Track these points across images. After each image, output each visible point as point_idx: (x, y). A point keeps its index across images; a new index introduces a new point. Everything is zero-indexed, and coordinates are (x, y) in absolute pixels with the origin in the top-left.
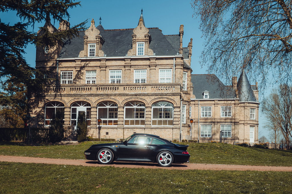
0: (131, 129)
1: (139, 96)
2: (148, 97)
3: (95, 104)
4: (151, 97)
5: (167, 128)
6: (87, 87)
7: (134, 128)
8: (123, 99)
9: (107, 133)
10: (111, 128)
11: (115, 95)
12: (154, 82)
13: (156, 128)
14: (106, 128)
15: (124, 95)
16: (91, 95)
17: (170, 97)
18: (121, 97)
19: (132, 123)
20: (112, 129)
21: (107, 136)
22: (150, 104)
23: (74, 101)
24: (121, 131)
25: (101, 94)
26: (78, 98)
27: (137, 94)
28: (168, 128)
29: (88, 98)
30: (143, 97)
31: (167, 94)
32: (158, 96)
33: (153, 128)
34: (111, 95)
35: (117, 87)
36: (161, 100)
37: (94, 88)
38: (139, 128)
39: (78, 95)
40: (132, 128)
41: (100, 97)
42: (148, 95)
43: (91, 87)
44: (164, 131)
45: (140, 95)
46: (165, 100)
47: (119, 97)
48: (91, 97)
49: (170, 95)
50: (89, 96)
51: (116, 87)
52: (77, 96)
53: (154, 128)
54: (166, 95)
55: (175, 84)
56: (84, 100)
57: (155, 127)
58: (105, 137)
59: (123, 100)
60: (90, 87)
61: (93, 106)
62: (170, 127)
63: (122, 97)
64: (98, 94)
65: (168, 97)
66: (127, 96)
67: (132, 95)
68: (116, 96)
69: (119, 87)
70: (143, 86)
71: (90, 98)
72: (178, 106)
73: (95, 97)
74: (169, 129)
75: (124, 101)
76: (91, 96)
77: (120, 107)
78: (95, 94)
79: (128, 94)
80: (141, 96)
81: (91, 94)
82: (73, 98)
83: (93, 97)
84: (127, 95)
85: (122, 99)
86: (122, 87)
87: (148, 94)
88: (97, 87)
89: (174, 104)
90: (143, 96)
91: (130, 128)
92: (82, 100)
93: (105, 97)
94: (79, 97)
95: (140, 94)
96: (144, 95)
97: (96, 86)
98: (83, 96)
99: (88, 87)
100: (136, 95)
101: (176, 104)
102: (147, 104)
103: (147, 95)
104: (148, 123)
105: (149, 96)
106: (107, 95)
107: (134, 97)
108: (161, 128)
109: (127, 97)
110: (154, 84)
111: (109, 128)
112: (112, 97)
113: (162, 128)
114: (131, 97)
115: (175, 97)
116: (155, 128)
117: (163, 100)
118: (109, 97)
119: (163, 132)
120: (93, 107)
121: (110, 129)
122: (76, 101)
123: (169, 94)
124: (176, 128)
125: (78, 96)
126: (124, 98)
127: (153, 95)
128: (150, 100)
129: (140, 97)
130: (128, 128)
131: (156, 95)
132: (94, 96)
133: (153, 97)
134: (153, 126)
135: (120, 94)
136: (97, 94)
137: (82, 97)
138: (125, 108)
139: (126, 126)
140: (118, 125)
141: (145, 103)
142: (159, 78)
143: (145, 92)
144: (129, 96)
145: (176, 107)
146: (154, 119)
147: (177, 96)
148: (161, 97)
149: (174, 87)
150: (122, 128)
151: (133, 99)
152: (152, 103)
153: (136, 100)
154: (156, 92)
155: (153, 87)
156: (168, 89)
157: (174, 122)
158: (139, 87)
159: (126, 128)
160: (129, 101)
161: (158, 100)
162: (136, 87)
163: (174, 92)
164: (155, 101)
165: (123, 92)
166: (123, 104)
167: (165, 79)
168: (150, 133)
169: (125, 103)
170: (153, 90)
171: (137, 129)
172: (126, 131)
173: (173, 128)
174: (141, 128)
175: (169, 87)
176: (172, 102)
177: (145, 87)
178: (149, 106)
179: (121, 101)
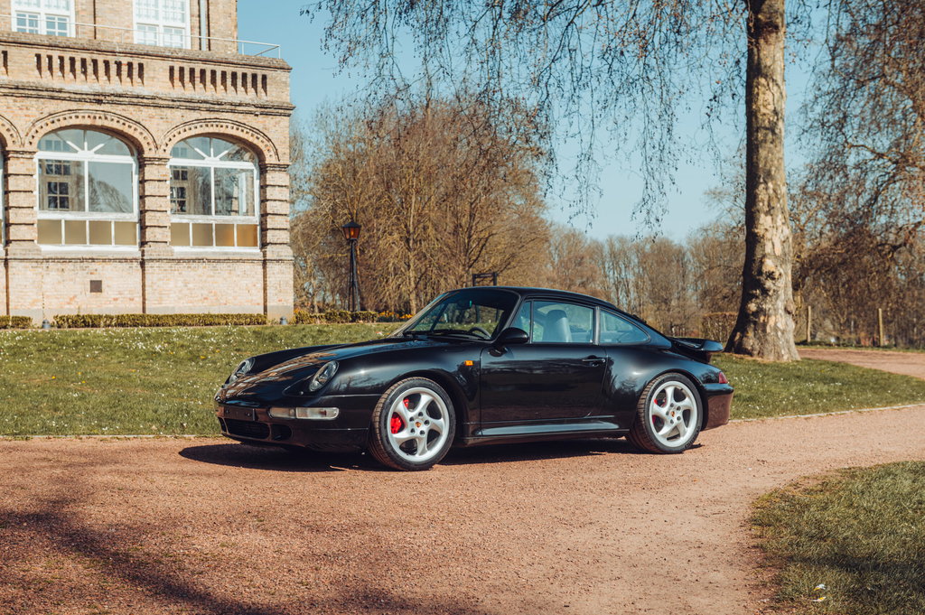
0: (78, 265)
1: (113, 103)
2: (152, 111)
4: (169, 112)
5: (238, 261)
7: (93, 260)
8: (35, 113)
12: (116, 40)
13: (194, 260)
15: (37, 92)
17: (251, 121)
18: (20, 102)
19: (75, 232)
22: (163, 147)
24: (30, 273)
27: (105, 95)
28: (243, 261)
30: (131, 112)
31: (240, 105)
32: (199, 109)
33: (179, 261)
36: (211, 130)
38: (115, 260)
40: (82, 260)
42: (157, 101)
44: (226, 275)
45: (117, 98)
46: (229, 131)
47: (10, 100)
49: (251, 113)
53: (184, 260)
54: (233, 111)
55: (266, 64)
57: (186, 253)
59: (32, 119)
62: (250, 254)
63: (28, 102)
65: (240, 118)
66: (52, 98)
67: (80, 98)
69: (12, 51)
70: (130, 60)
72: (281, 162)
74: (247, 266)
75: (39, 124)
77: (17, 152)
79: (60, 91)
80: (121, 107)
84: (54, 95)
85: (25, 111)
86: (24, 51)
87: (153, 98)
89: (266, 153)
90: (131, 108)
91: (70, 260)
95: (120, 96)
96: (138, 101)
100: (98, 99)
101: (276, 154)
102: (152, 146)
103: (153, 102)
104: (159, 238)
105: (158, 110)
107: (87, 106)
108: (214, 261)
109: (53, 106)
110: (180, 55)
113: (219, 261)
114: (74, 106)
115: (269, 121)
116: (189, 260)
117: (222, 130)
119: (225, 279)
123: (247, 105)
124: (278, 261)
126: (36, 108)
127: (174, 104)
128: (164, 127)
129: (119, 109)
130: (64, 260)
131: (190, 104)
133: (178, 113)
134: (180, 251)
135: (17, 88)
138: (36, 157)
139: (48, 249)
140: (12, 247)
141: (140, 139)
142: (136, 20)
143: (138, 89)
144: (64, 99)
145: (274, 166)
146: (177, 219)
147: (278, 118)
148: (213, 115)
149: (264, 77)
150: (37, 261)
151: (80, 115)
152: (175, 140)
153: (99, 123)
154: (189, 92)
155: (177, 65)
156: (239, 82)
157: (270, 234)
158: (112, 59)
159: (54, 260)
160: (64, 123)
161: (200, 131)
162: (95, 56)
163: (263, 98)
164: (184, 135)
165: (32, 77)
166: (36, 141)
167: (161, 29)
168: (171, 285)
169: (42, 132)
170: (177, 82)
171: (109, 266)
172: (53, 274)
173: (265, 262)
174: (126, 260)
175: (244, 76)
176: (256, 142)
177: (141, 66)
178: (160, 154)
179: (22, 124)
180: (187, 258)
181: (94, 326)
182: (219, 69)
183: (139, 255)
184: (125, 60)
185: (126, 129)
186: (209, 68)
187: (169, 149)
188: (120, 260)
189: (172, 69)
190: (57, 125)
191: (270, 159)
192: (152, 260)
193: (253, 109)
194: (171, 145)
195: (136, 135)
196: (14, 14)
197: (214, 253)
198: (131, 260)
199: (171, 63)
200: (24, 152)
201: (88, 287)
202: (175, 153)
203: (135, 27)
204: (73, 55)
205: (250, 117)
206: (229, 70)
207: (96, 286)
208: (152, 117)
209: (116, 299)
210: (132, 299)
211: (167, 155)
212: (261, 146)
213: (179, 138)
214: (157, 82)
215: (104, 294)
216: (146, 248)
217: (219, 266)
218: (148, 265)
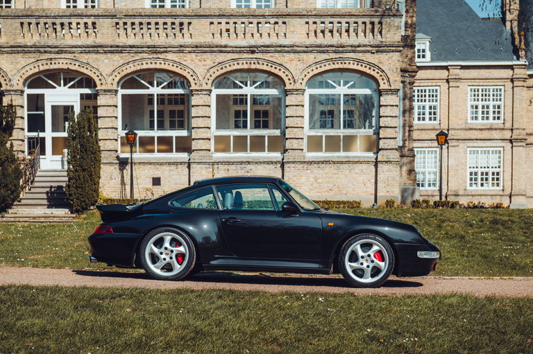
0: (239, 166)
1: (263, 52)
2: (292, 55)
3: (109, 80)
4: (304, 56)
5: (357, 162)
6: (82, 21)
7: (249, 163)
8: (209, 63)
9: (157, 181)
10: (170, 164)
11: (181, 49)
13: (322, 162)
14: (150, 163)
15: (211, 48)
16: (96, 49)
17: (369, 58)
18: (200, 56)
19: (240, 144)
20: (173, 167)
21: (156, 188)
22: (300, 81)
23: (37, 70)
24: (205, 172)
25: (131, 47)
26: (51, 59)
27: (257, 47)
28: (361, 163)
29: (84, 58)
30: (277, 58)
31: (359, 46)
32: (327, 52)
33: (311, 163)
34: (166, 49)
35: (188, 20)
36: (336, 66)
37: (105, 25)
38: (264, 163)
39: (49, 47)
40: (241, 163)
41: (127, 57)
42: (295, 48)
44: (347, 172)
45: (266, 49)
46: (351, 66)
47: (193, 55)
48: (95, 56)
49: (368, 51)
50: (89, 52)
51: (183, 20)
52: (45, 52)
53: (315, 162)
54: (354, 52)
56: (71, 67)
57: (317, 157)
58: (149, 193)
59: (207, 67)
60: (92, 19)
61: (103, 87)
62: (366, 157)
63: (205, 56)
64: (120, 44)
65: (360, 56)
66: (221, 52)
67: (240, 50)
68: (182, 52)
69: (194, 22)
70: (276, 20)
71: (91, 58)
72: (393, 88)
73: (109, 55)
74: (364, 166)
75: (212, 71)
76: (97, 52)
77: (197, 90)
78: (112, 47)
79: (226, 47)
80: (269, 54)
81: (95, 47)
82: (33, 60)
83: (104, 56)
84: (222, 49)
85: (203, 62)
86: (203, 21)
87: (292, 46)
88: (117, 20)
89: (380, 81)
90: (277, 55)
91: (233, 163)
92: (65, 67)
93: (145, 55)
94: (53, 56)
95: (268, 47)
96: (281, 49)
97: (113, 16)
98: (66, 52)
99: (85, 20)
100: (252, 50)
101: (389, 81)
102: (292, 81)
103: (292, 49)
105: (297, 55)
106: (154, 49)
107: (245, 56)
108: (338, 162)
109: (221, 57)
110: (313, 13)
111: (161, 164)
112: (170, 56)
113: (342, 162)
114: (236, 56)
115: (384, 57)
116: (319, 162)
117: (345, 66)
118: (159, 56)
120: (105, 91)
121: (166, 168)
122: (42, 68)
123: (364, 46)
124: (386, 162)
125: (50, 52)
126: (211, 59)
127: (308, 49)
128: (301, 66)
129: (268, 56)
130: (229, 163)
132: (105, 52)
133: (311, 56)
134: (312, 155)
135: (197, 47)
136: (118, 46)
137: (63, 56)
138: (213, 94)
139: (220, 156)
140: (193, 154)
141: (283, 76)
143: (282, 41)
144: (229, 52)
145: (387, 91)
146: (313, 133)
147: (391, 54)
148: (338, 56)
149: (381, 24)
150: (209, 163)
151: (240, 62)
152: (309, 76)
153: (254, 67)
154: (320, 40)
155: (311, 21)
157: (382, 142)
158: (263, 21)
159: (222, 163)
160: (229, 69)
161: (328, 68)
162: (251, 21)
163: (379, 40)
164: (316, 72)
165: (208, 39)
166: (210, 82)
169: (214, 76)
170: (311, 33)
172: (221, 173)
173: (376, 163)
174: (273, 162)
175: (364, 23)
176: (372, 73)
177: (284, 24)
178: (298, 86)
179: (201, 71)
180: (316, 160)
182: (344, 21)
184: (272, 21)
185: (273, 70)
187: (304, 83)
188: (268, 163)
189: (307, 24)
190: (224, 70)
191: (384, 85)
192: (290, 162)
193: (370, 49)
194: (306, 79)
195: (280, 74)
198: (276, 163)
199: (307, 20)
200: (202, 90)
202: (309, 85)
204: (235, 21)
205: (368, 55)
206: (352, 20)
208: (292, 60)
211: (303, 87)
212: (377, 76)
213: (312, 74)
214: (296, 34)
216: (286, 154)
217: (342, 166)
218: (286, 166)
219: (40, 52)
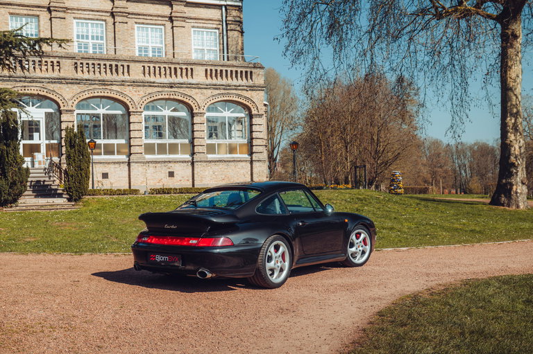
0: (163, 164)
1: (178, 87)
2: (197, 90)
3: (70, 103)
4: (205, 91)
5: (239, 161)
6: (49, 60)
7: (170, 162)
8: (142, 93)
9: (105, 176)
10: (114, 163)
11: (123, 83)
13: (218, 161)
14: (101, 163)
15: (143, 84)
16: (60, 80)
17: (244, 93)
18: (135, 89)
19: (162, 149)
20: (117, 166)
21: (105, 181)
22: (203, 107)
24: (140, 169)
25: (86, 80)
26: (25, 86)
27: (174, 84)
28: (242, 161)
29: (51, 86)
30: (187, 91)
31: (239, 86)
32: (220, 89)
33: (210, 161)
34: (112, 83)
35: (127, 64)
36: (225, 99)
37: (67, 64)
38: (180, 162)
40: (165, 162)
41: (83, 87)
42: (200, 86)
43: (60, 60)
44: (233, 168)
45: (181, 85)
46: (234, 99)
47: (131, 88)
48: (59, 85)
49: (245, 90)
50: (55, 83)
51: (123, 63)
52: (20, 81)
53: (213, 161)
54: (236, 89)
55: (252, 66)
56: (40, 93)
57: (213, 158)
58: (100, 184)
59: (141, 96)
60: (57, 59)
61: (65, 108)
63: (139, 88)
65: (239, 92)
66: (150, 86)
67: (163, 85)
68: (123, 85)
69: (132, 65)
70: (186, 67)
71: (56, 87)
72: (260, 113)
73: (70, 85)
74: (243, 164)
75: (144, 99)
76: (61, 83)
77: (134, 112)
78: (72, 79)
79: (154, 83)
80: (183, 89)
81: (59, 79)
83: (66, 86)
84: (151, 85)
85: (138, 93)
86: (138, 64)
87: (197, 84)
88: (76, 61)
89: (252, 109)
90: (187, 89)
91: (159, 162)
92: (36, 92)
93: (97, 87)
94: (26, 84)
95: (182, 84)
96: (190, 86)
97: (73, 58)
98: (36, 82)
99: (52, 59)
100: (171, 86)
101: (257, 109)
102: (197, 107)
103: (198, 86)
104: (201, 151)
105: (200, 90)
106: (103, 83)
107: (167, 89)
108: (228, 161)
109: (150, 90)
110: (210, 63)
111: (109, 163)
112: (114, 88)
113: (230, 161)
114: (160, 89)
115: (254, 93)
116: (215, 161)
117: (231, 99)
118: (107, 87)
119: (233, 170)
120: (67, 111)
121: (112, 166)
123: (243, 86)
124: (258, 161)
125: (25, 81)
126: (143, 91)
127: (207, 87)
128: (203, 98)
129: (181, 90)
130: (156, 162)
131: (215, 87)
132: (67, 83)
133: (210, 91)
134: (210, 157)
135: (134, 82)
136: (77, 79)
137: (34, 84)
138: (143, 114)
139: (149, 157)
140: (132, 157)
141: (192, 104)
142: (193, 47)
143: (190, 80)
144: (156, 86)
145: (256, 115)
146: (210, 142)
147: (258, 92)
148: (226, 92)
149: (251, 72)
150: (143, 163)
151: (163, 94)
152: (208, 104)
153: (172, 97)
154: (214, 81)
155: (209, 68)
156: (239, 75)
157: (254, 148)
158: (178, 66)
159: (151, 162)
160: (156, 98)
161: (220, 99)
162: (170, 66)
163: (250, 83)
164: (212, 101)
165: (141, 77)
166: (143, 107)
167: (206, 52)
168: (207, 173)
169: (145, 102)
170: (209, 76)
171: (177, 165)
172: (151, 169)
173: (252, 162)
174: (185, 162)
175: (241, 72)
176: (247, 103)
177: (192, 69)
178: (201, 111)
179: (136, 99)
181: (168, 193)
182: (229, 69)
183: (190, 159)
184: (184, 67)
185: (185, 100)
186: (224, 69)
187: (205, 108)
188: (183, 162)
189: (206, 70)
190: (152, 99)
191: (254, 112)
192: (197, 161)
193: (245, 88)
194: (206, 106)
195: (190, 102)
196: (137, 48)
197: (227, 158)
198: (188, 162)
199: (206, 68)
200: (137, 112)
201: (168, 174)
202: (209, 110)
203: (193, 51)
204: (160, 65)
205: (245, 92)
206: (234, 69)
207: (171, 174)
208: (197, 93)
209: (180, 180)
210: (188, 180)
211: (204, 111)
212: (250, 105)
213: (210, 103)
214: (199, 76)
215: (175, 178)
216: (195, 156)
217: (230, 164)
218: (195, 164)
219: (16, 81)
